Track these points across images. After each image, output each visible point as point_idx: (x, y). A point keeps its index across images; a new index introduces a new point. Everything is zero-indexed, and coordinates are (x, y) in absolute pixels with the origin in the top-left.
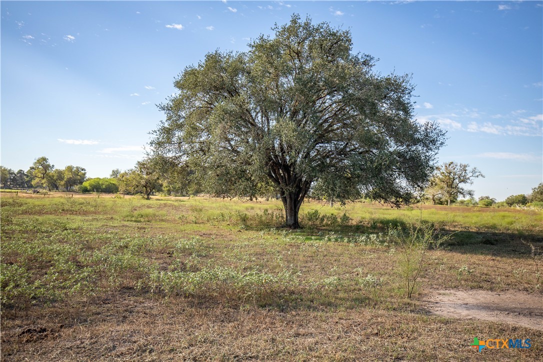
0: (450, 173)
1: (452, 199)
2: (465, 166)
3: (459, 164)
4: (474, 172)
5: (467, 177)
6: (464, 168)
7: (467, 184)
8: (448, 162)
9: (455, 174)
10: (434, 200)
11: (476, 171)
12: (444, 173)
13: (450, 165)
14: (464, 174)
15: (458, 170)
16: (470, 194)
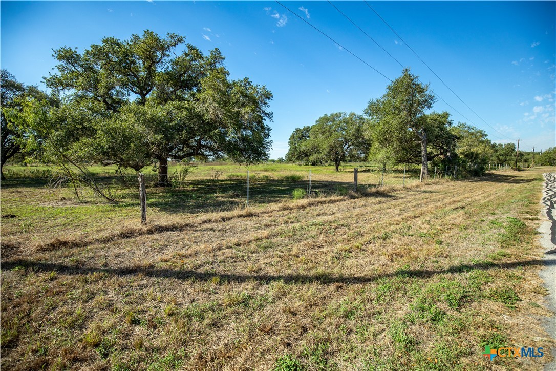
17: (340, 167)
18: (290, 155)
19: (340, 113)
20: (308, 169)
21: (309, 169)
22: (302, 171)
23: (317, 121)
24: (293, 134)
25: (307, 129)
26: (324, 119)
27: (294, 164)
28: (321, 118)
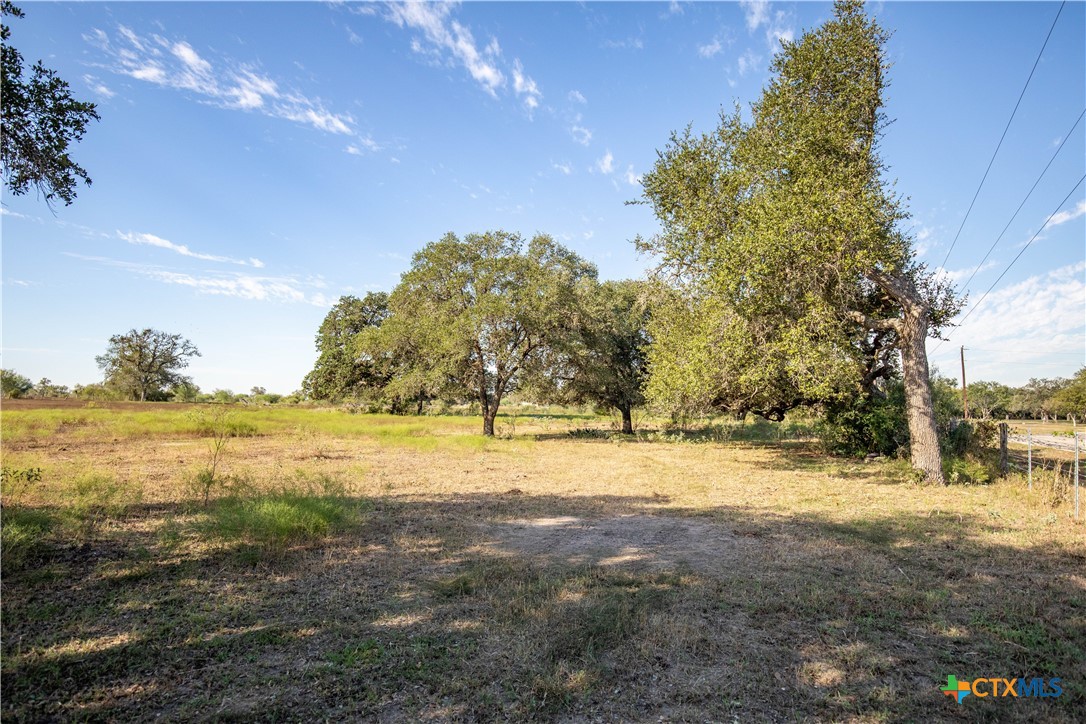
4: (185, 346)
9: (155, 350)
16: (185, 382)
17: (498, 421)
18: (321, 380)
19: (498, 234)
20: (380, 428)
21: (385, 427)
22: (359, 434)
23: (418, 257)
24: (333, 314)
25: (378, 303)
26: (443, 247)
27: (333, 410)
28: (431, 246)
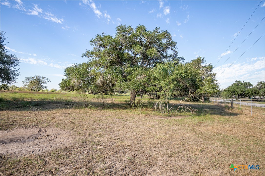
0: (38, 80)
1: (39, 89)
2: (44, 77)
3: (42, 77)
4: (47, 79)
5: (45, 81)
6: (44, 78)
7: (44, 84)
8: (37, 76)
9: (40, 80)
10: (31, 90)
11: (48, 79)
12: (35, 79)
13: (38, 77)
14: (43, 80)
15: (41, 79)
16: (46, 87)
